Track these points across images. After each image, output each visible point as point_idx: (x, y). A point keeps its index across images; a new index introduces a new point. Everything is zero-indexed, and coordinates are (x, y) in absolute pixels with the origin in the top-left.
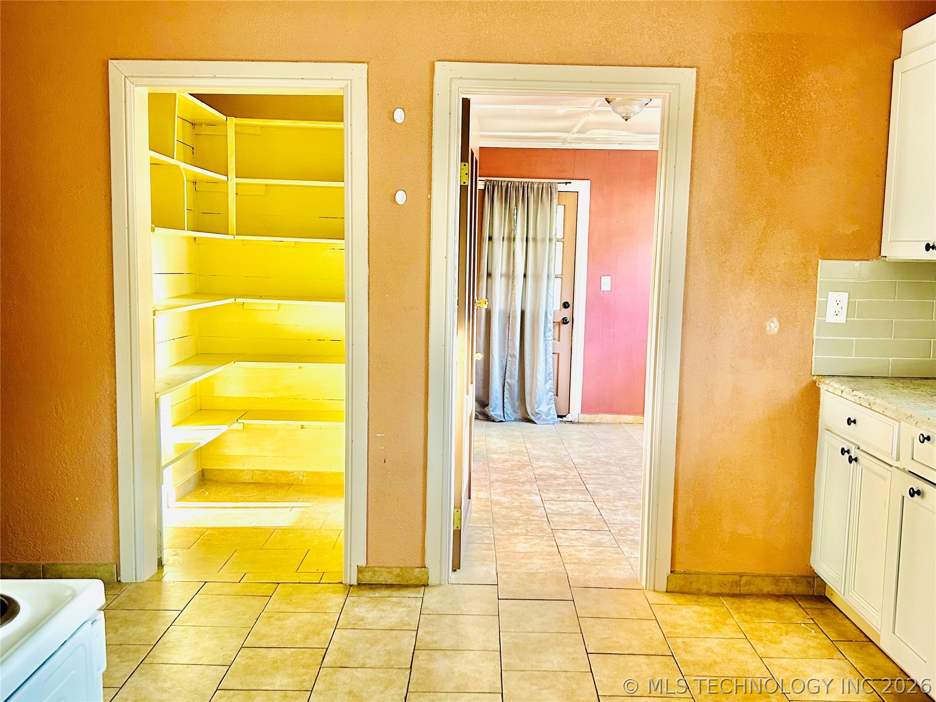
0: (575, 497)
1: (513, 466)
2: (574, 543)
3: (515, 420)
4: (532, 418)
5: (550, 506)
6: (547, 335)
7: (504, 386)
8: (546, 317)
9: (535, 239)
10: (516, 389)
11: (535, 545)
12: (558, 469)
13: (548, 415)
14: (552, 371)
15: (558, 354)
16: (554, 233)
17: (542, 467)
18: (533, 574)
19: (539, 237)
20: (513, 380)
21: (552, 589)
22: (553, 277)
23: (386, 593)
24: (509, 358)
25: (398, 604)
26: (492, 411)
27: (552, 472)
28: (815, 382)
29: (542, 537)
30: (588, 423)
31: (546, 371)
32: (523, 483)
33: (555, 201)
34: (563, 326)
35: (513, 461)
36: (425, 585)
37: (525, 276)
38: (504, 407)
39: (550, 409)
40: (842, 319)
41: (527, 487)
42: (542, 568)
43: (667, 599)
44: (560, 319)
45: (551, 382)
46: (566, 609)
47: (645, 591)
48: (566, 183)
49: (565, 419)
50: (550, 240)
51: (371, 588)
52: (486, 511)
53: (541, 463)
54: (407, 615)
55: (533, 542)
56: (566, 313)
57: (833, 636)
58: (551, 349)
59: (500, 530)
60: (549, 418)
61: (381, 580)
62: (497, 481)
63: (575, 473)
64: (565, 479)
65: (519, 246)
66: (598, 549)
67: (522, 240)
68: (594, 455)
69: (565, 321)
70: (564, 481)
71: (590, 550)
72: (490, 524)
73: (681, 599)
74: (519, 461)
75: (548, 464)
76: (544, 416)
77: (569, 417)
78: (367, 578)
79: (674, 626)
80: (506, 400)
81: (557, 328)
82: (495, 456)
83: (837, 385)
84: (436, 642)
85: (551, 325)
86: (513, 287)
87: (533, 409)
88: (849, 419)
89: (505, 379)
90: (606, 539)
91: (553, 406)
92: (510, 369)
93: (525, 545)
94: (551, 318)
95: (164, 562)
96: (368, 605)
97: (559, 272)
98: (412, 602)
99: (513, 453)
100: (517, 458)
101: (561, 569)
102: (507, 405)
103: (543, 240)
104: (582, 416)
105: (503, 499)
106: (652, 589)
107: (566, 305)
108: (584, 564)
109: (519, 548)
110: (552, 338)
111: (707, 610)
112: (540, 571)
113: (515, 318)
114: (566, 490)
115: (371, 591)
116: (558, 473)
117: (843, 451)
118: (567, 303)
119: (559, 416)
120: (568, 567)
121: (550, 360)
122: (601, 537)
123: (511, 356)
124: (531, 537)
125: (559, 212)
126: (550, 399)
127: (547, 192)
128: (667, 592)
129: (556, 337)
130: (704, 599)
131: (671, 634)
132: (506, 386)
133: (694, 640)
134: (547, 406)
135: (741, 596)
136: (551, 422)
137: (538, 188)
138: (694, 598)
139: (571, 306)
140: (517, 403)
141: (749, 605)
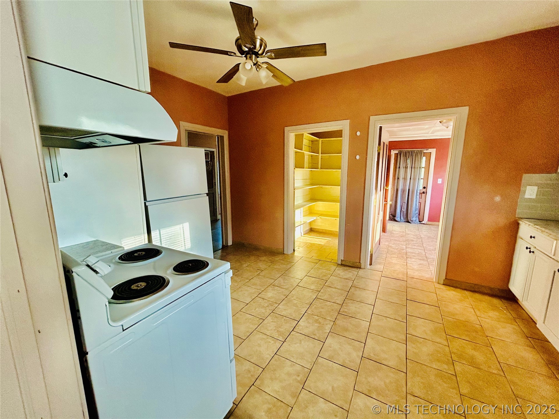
0: (418, 247)
1: (399, 236)
2: (413, 263)
3: (404, 222)
4: (410, 221)
5: (408, 250)
6: (417, 197)
8: (417, 191)
9: (414, 168)
10: (405, 213)
11: (399, 261)
12: (414, 238)
14: (418, 208)
15: (421, 203)
16: (421, 165)
17: (409, 237)
18: (395, 270)
19: (416, 167)
20: (404, 210)
21: (400, 276)
22: (420, 179)
23: (348, 268)
24: (403, 203)
25: (350, 272)
26: (397, 218)
27: (412, 239)
28: (518, 220)
29: (402, 259)
30: (429, 225)
31: (416, 207)
32: (401, 241)
33: (422, 155)
34: (423, 194)
35: (400, 234)
36: (360, 268)
37: (410, 179)
38: (401, 218)
40: (533, 197)
41: (402, 243)
42: (399, 269)
43: (443, 287)
44: (422, 192)
45: (418, 211)
46: (404, 284)
47: (435, 283)
48: (427, 150)
49: (421, 223)
50: (420, 168)
51: (344, 266)
53: (409, 236)
54: (352, 276)
55: (398, 260)
56: (424, 190)
57: (515, 315)
58: (418, 201)
59: (389, 255)
61: (347, 264)
62: (393, 240)
63: (420, 240)
64: (416, 242)
65: (409, 170)
66: (421, 266)
67: (410, 168)
68: (429, 235)
71: (418, 266)
72: (386, 253)
73: (448, 288)
74: (402, 235)
75: (411, 236)
76: (414, 221)
77: (423, 222)
78: (343, 263)
79: (444, 297)
81: (421, 195)
82: (394, 232)
84: (359, 285)
85: (418, 194)
86: (406, 182)
87: (410, 219)
88: (531, 236)
89: (401, 209)
90: (425, 263)
91: (418, 218)
92: (404, 206)
93: (396, 261)
94: (418, 192)
95: (295, 250)
96: (341, 271)
97: (422, 177)
98: (355, 272)
99: (400, 232)
100: (401, 233)
101: (406, 270)
102: (402, 217)
103: (418, 168)
104: (428, 222)
105: (393, 246)
106: (437, 282)
107: (424, 188)
108: (414, 270)
109: (393, 262)
111: (457, 294)
112: (398, 270)
113: (406, 191)
114: (416, 245)
115: (344, 267)
116: (414, 239)
117: (527, 248)
119: (419, 222)
121: (418, 204)
122: (423, 262)
125: (424, 159)
126: (417, 216)
127: (420, 153)
128: (443, 284)
129: (420, 197)
130: (459, 290)
131: (440, 300)
132: (402, 211)
133: (450, 304)
134: (415, 219)
135: (474, 291)
136: (416, 223)
137: (417, 152)
138: (454, 289)
139: (426, 188)
140: (405, 217)
141: (477, 296)
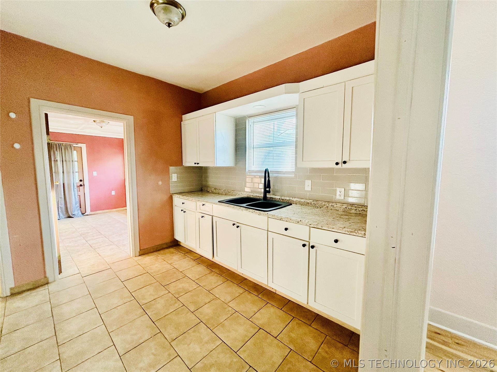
0: (98, 237)
1: (70, 233)
2: (104, 251)
3: (66, 218)
4: (72, 216)
5: (90, 242)
6: (74, 190)
7: (58, 208)
8: (74, 185)
9: (66, 161)
10: (64, 208)
11: (89, 256)
13: (78, 214)
14: (78, 201)
15: (80, 196)
16: (73, 159)
18: (93, 265)
19: (67, 159)
20: (62, 205)
21: (102, 267)
22: (74, 172)
24: (59, 199)
25: (36, 295)
28: (171, 195)
29: (91, 252)
30: (94, 214)
31: (75, 201)
32: (76, 237)
33: (73, 149)
34: (80, 187)
36: (47, 283)
37: (63, 172)
39: (78, 213)
40: (176, 180)
41: (79, 238)
43: (140, 257)
44: (79, 185)
45: (78, 204)
46: (110, 271)
47: (133, 258)
48: (76, 144)
49: (84, 214)
50: (72, 161)
52: (65, 250)
53: (80, 230)
54: (43, 297)
56: (81, 183)
57: (184, 253)
58: (77, 194)
60: (78, 215)
63: (95, 230)
64: (92, 232)
66: (112, 251)
67: (60, 161)
68: (99, 223)
69: (81, 185)
70: (92, 233)
71: (110, 251)
73: (144, 256)
75: (83, 229)
76: (76, 215)
77: (86, 214)
78: (15, 291)
79: (145, 264)
80: (60, 212)
81: (78, 188)
83: (178, 195)
85: (76, 187)
87: (72, 213)
88: (183, 203)
89: (58, 205)
90: (114, 247)
91: (80, 211)
92: (60, 202)
93: (86, 257)
94: (75, 185)
97: (77, 171)
98: (43, 292)
99: (69, 229)
100: (71, 230)
101: (103, 260)
103: (69, 161)
104: (91, 212)
106: (135, 256)
107: (81, 181)
108: (110, 256)
109: (84, 258)
110: (77, 191)
111: (152, 257)
112: (95, 263)
114: (94, 236)
116: (89, 231)
117: (182, 210)
118: (81, 180)
119: (82, 214)
120: (105, 259)
121: (77, 198)
122: (112, 247)
123: (60, 198)
124: (87, 254)
125: (75, 153)
126: (78, 209)
127: (69, 146)
128: (139, 256)
129: (78, 190)
130: (150, 254)
131: (145, 267)
132: (59, 207)
133: (152, 266)
134: (77, 212)
135: (159, 250)
136: (79, 216)
137: (65, 145)
138: (147, 255)
139: (83, 181)
140: (65, 213)
141: (162, 252)
